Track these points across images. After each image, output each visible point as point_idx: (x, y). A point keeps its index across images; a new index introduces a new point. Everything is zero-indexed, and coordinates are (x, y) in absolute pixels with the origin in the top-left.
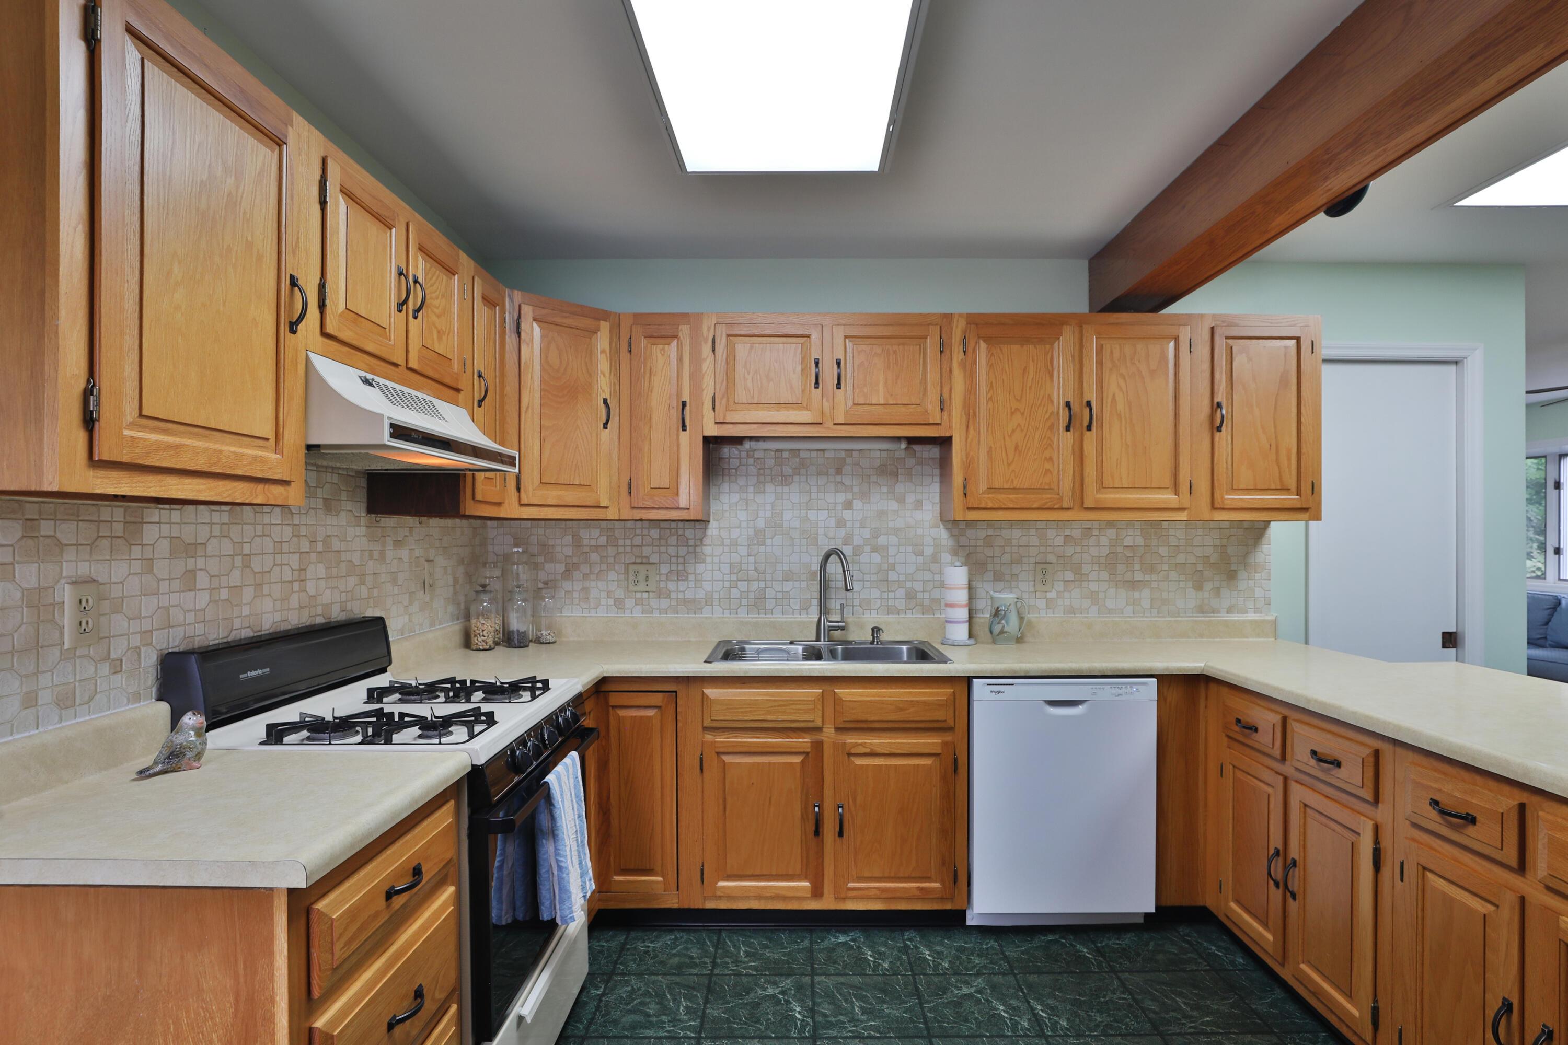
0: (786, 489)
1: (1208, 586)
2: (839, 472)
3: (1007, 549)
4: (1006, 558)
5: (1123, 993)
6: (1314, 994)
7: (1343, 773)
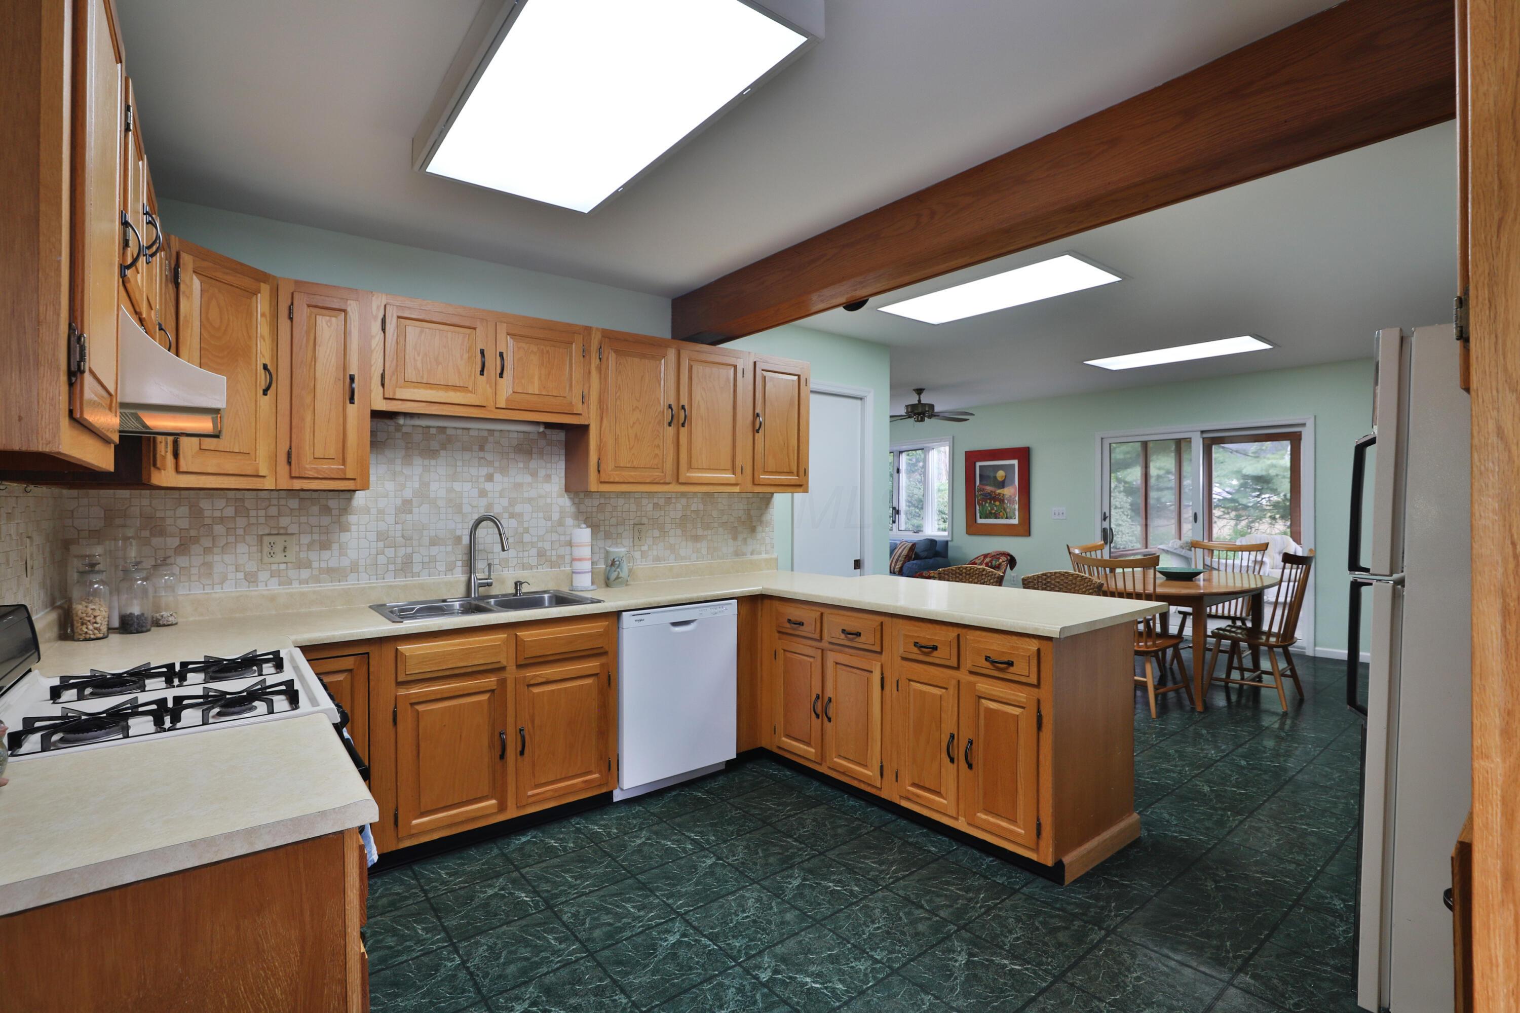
0: (433, 462)
1: (740, 537)
2: (482, 448)
3: (614, 514)
4: (614, 521)
5: (736, 810)
6: (843, 773)
7: (862, 639)
